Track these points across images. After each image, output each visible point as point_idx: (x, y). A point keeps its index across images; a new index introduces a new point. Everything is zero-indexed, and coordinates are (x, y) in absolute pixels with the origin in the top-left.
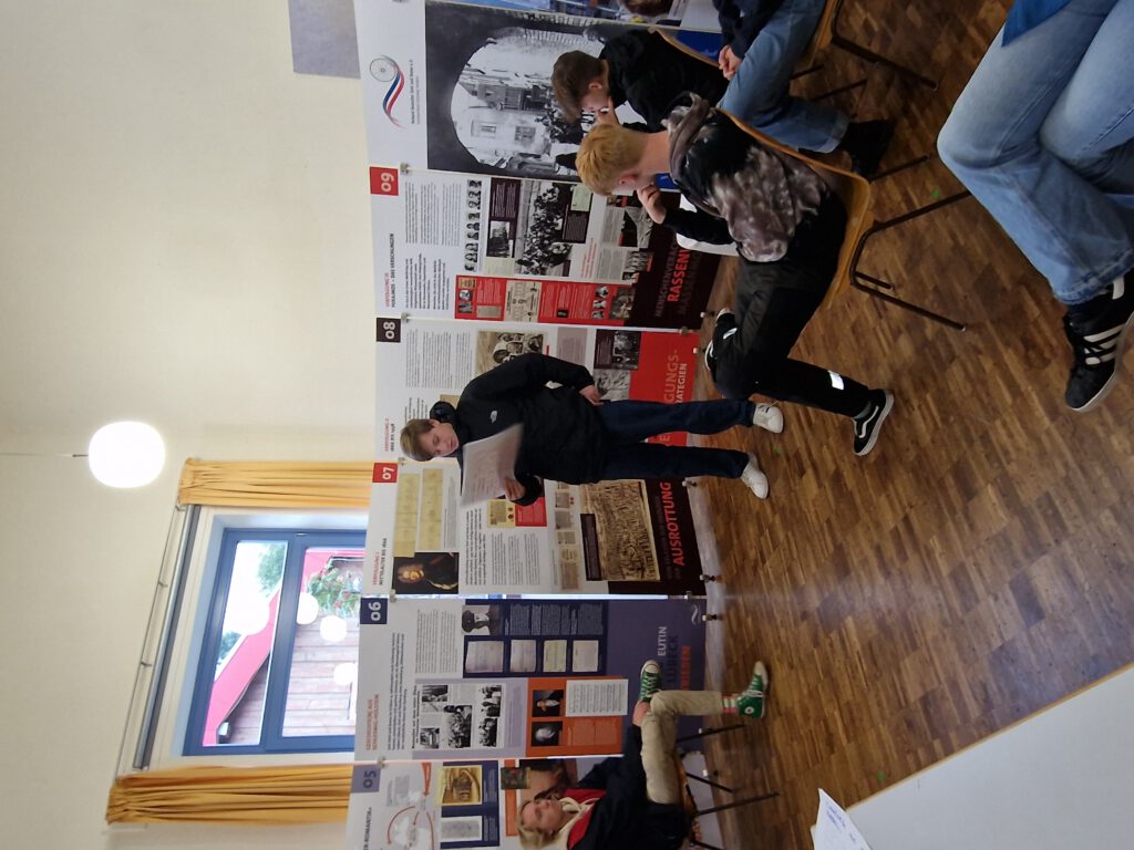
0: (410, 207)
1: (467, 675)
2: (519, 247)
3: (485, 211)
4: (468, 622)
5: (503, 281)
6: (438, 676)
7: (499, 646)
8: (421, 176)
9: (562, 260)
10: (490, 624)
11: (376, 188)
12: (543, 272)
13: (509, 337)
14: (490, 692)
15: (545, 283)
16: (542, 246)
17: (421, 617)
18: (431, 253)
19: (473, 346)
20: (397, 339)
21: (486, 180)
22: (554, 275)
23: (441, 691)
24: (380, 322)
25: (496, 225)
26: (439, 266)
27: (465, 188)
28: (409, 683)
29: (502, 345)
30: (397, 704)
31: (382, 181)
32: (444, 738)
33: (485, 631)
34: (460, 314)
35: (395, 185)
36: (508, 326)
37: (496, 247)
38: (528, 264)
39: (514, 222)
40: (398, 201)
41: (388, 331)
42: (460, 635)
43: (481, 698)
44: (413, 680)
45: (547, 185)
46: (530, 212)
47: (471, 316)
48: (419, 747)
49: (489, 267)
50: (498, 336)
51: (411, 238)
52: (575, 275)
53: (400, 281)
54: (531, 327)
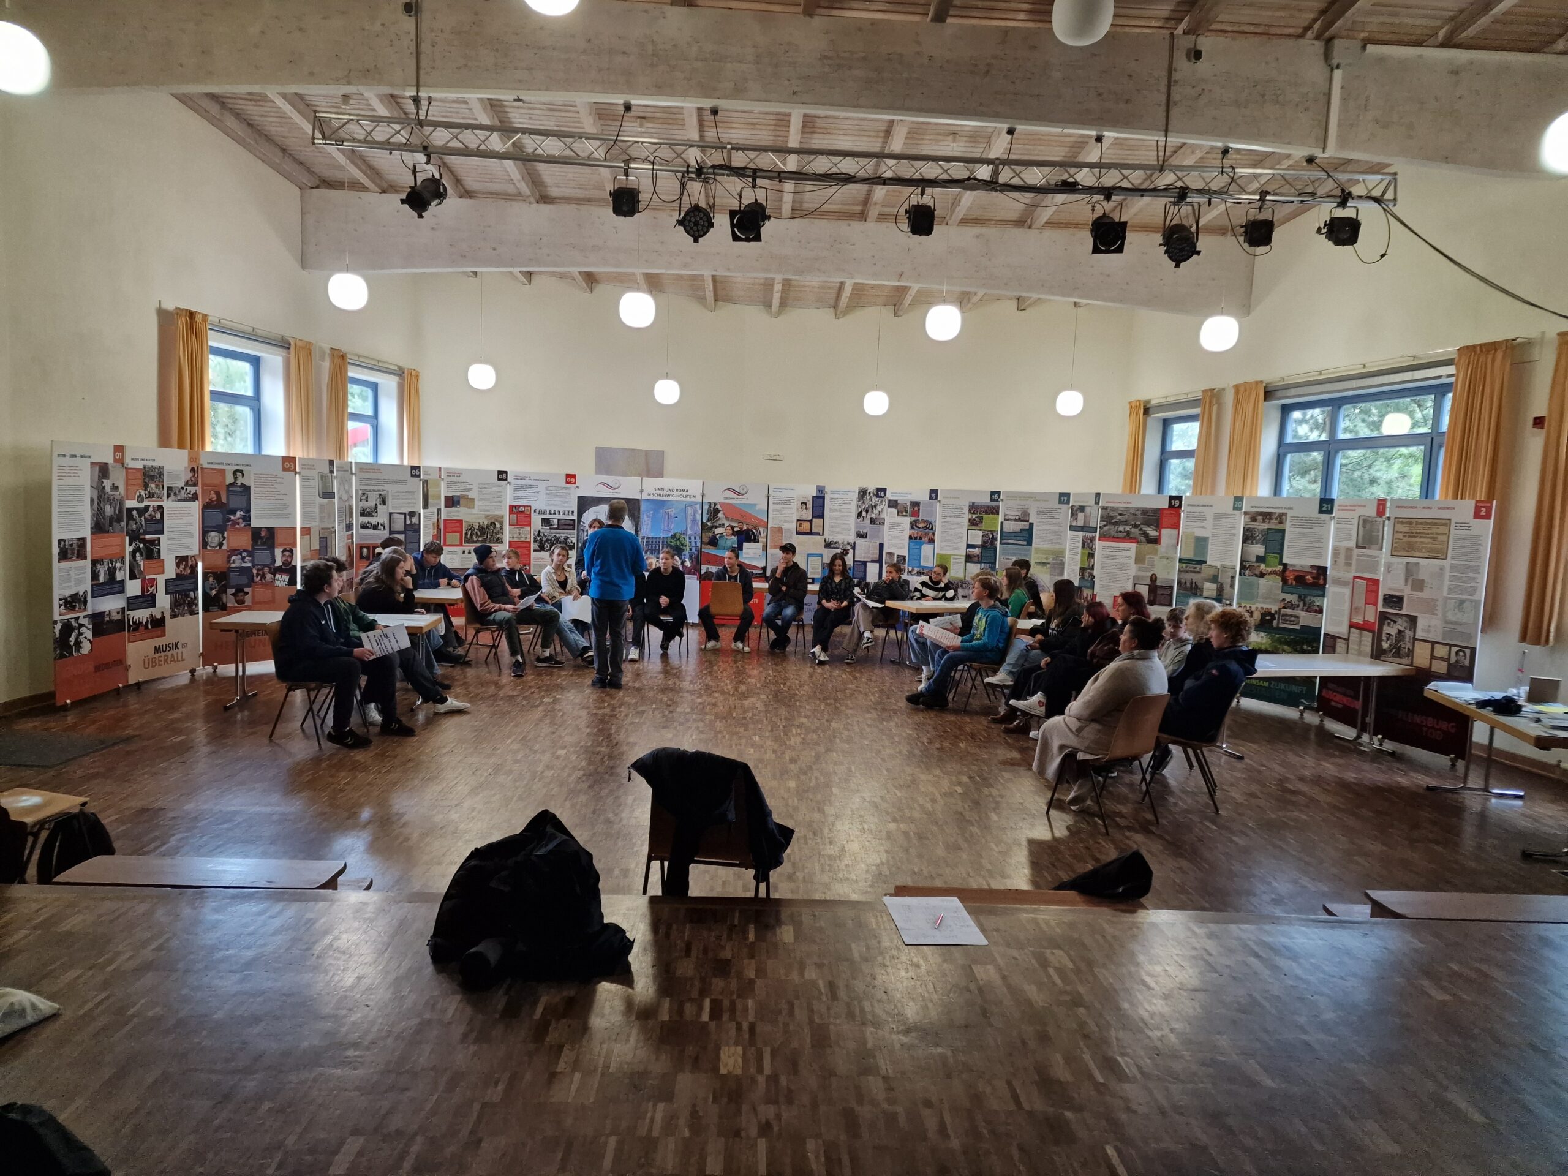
0: (562, 488)
1: (391, 514)
2: (546, 531)
3: (561, 517)
4: (412, 514)
5: (529, 525)
6: (390, 501)
7: (402, 529)
8: (575, 493)
9: (541, 548)
10: (411, 524)
11: (568, 476)
12: (535, 541)
13: (501, 528)
14: (383, 525)
15: (529, 543)
16: (547, 540)
17: (413, 492)
18: (542, 496)
19: (497, 513)
20: (499, 479)
21: (575, 517)
22: (534, 546)
23: (384, 502)
24: (506, 472)
25: (556, 522)
26: (536, 498)
27: (571, 510)
28: (387, 487)
29: (498, 526)
30: (379, 482)
31: (571, 478)
32: (365, 504)
33: (408, 522)
34: (511, 507)
35: (570, 483)
36: (507, 528)
37: (546, 522)
38: (539, 535)
39: (557, 528)
40: (564, 485)
41: (502, 475)
42: (407, 510)
43: (381, 522)
44: (389, 488)
45: (574, 540)
46: (562, 534)
47: (511, 512)
48: (360, 492)
49: (536, 521)
50: (502, 523)
51: (548, 488)
52: (533, 555)
53: (527, 482)
54: (507, 538)
